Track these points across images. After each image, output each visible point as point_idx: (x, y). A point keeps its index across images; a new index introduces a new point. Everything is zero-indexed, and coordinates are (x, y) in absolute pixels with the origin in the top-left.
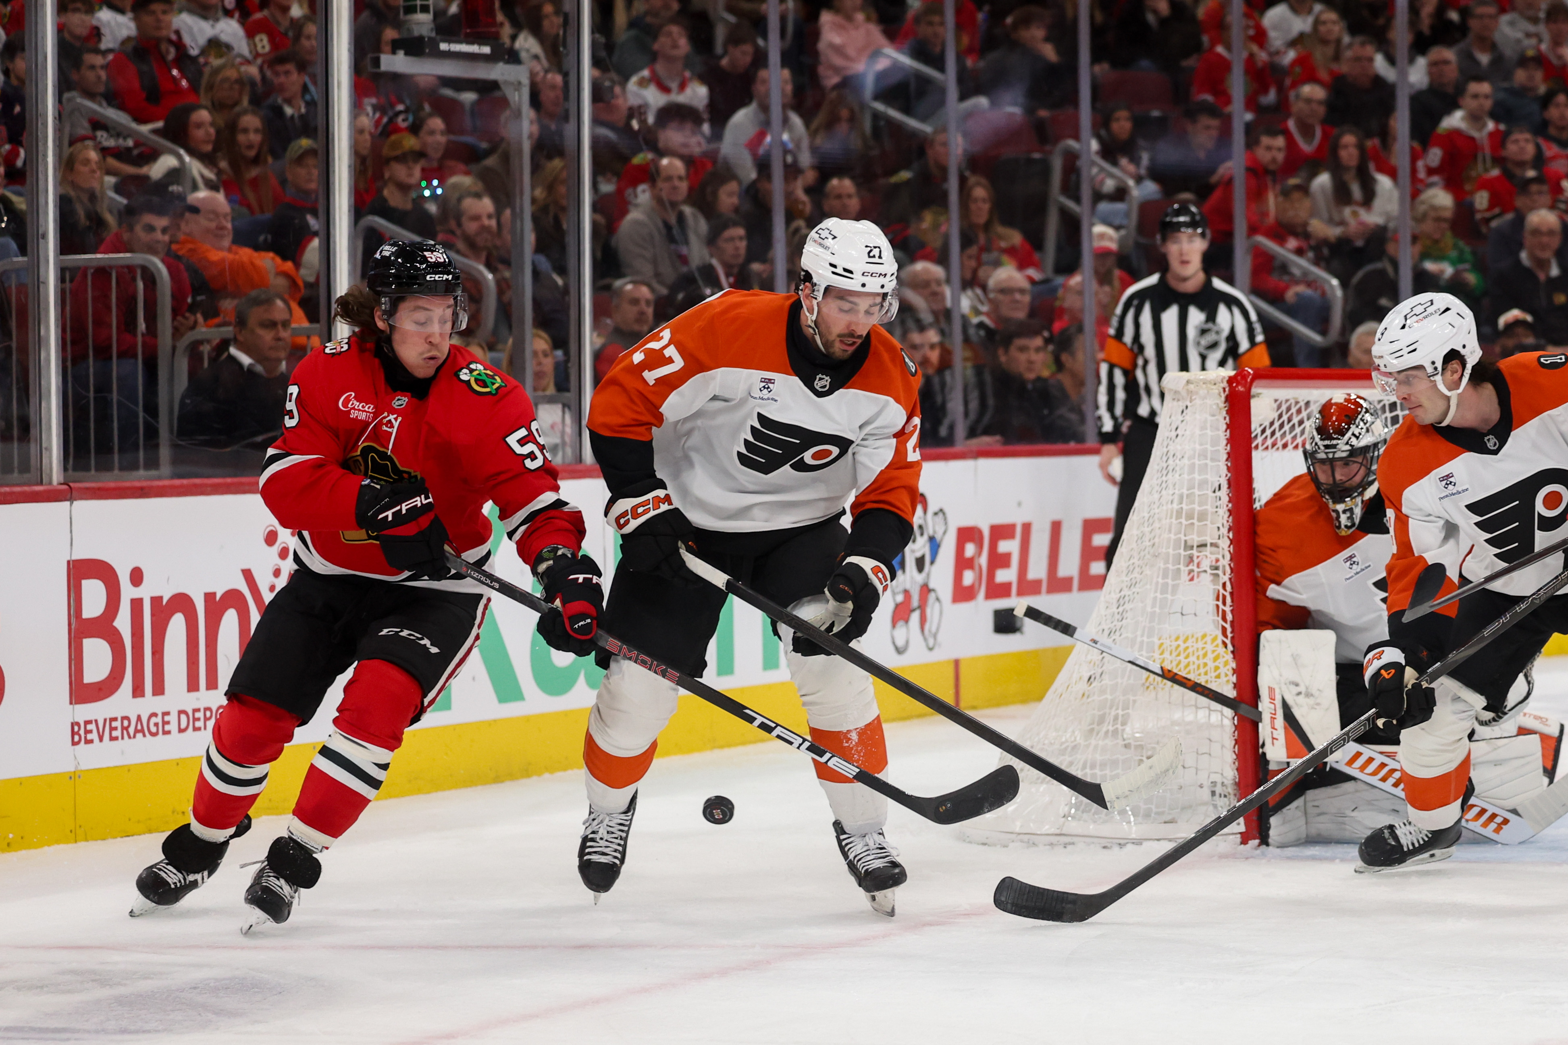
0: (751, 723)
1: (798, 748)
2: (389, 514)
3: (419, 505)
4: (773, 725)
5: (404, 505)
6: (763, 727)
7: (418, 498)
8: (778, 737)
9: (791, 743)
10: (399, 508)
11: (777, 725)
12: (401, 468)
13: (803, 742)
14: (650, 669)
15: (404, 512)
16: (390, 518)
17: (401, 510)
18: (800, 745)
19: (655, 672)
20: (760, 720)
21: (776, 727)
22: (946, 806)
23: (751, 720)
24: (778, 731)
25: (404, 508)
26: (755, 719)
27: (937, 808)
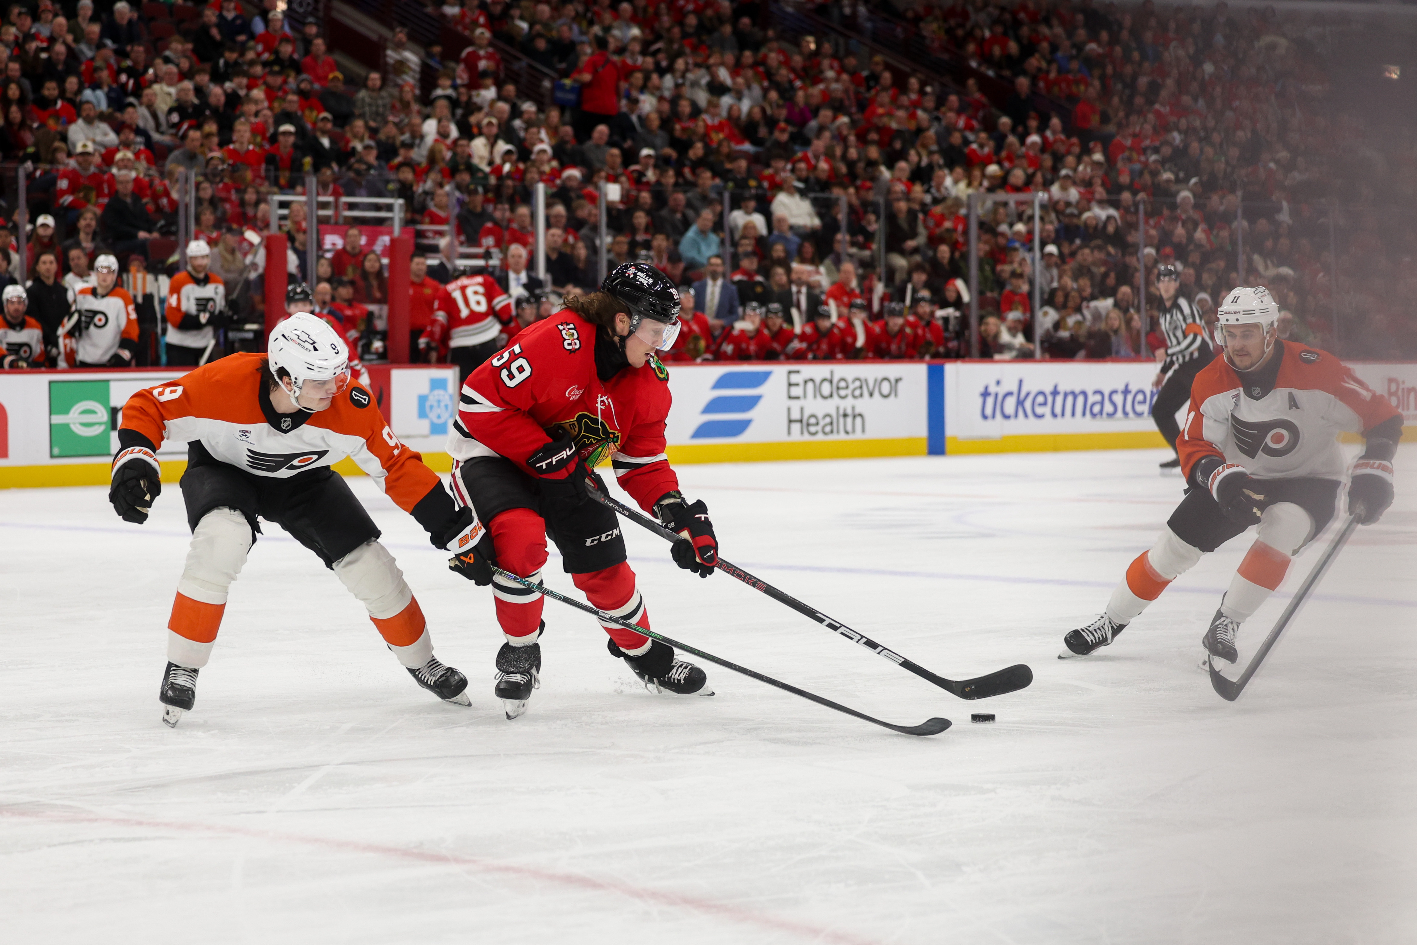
0: (821, 623)
1: (857, 642)
2: (544, 464)
3: (565, 457)
4: (838, 625)
5: (554, 458)
6: (830, 626)
7: (564, 452)
8: (842, 633)
9: (852, 639)
10: (550, 460)
11: (842, 625)
12: (610, 431)
13: (861, 638)
14: (743, 581)
15: (554, 463)
16: (544, 467)
17: (552, 461)
18: (859, 640)
19: (748, 583)
20: (828, 621)
21: (840, 627)
22: (971, 688)
23: (821, 621)
24: (842, 629)
25: (554, 460)
26: (825, 620)
27: (964, 688)
